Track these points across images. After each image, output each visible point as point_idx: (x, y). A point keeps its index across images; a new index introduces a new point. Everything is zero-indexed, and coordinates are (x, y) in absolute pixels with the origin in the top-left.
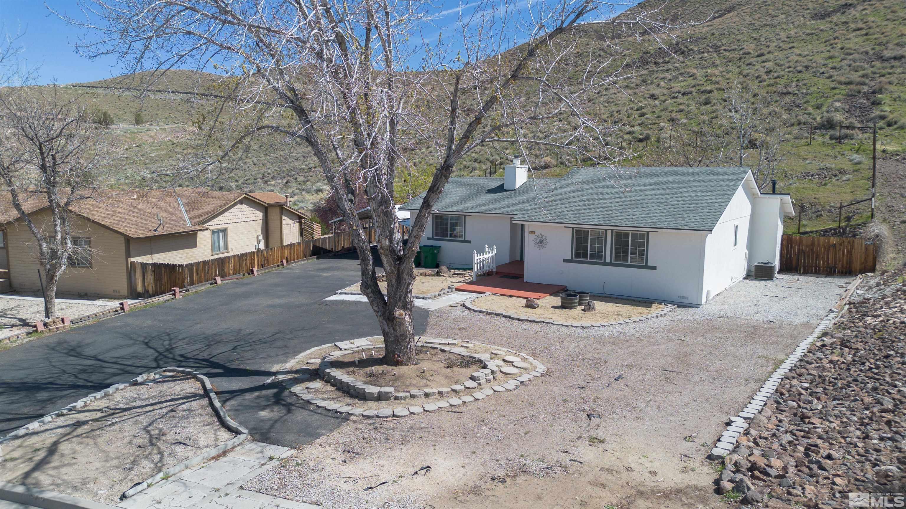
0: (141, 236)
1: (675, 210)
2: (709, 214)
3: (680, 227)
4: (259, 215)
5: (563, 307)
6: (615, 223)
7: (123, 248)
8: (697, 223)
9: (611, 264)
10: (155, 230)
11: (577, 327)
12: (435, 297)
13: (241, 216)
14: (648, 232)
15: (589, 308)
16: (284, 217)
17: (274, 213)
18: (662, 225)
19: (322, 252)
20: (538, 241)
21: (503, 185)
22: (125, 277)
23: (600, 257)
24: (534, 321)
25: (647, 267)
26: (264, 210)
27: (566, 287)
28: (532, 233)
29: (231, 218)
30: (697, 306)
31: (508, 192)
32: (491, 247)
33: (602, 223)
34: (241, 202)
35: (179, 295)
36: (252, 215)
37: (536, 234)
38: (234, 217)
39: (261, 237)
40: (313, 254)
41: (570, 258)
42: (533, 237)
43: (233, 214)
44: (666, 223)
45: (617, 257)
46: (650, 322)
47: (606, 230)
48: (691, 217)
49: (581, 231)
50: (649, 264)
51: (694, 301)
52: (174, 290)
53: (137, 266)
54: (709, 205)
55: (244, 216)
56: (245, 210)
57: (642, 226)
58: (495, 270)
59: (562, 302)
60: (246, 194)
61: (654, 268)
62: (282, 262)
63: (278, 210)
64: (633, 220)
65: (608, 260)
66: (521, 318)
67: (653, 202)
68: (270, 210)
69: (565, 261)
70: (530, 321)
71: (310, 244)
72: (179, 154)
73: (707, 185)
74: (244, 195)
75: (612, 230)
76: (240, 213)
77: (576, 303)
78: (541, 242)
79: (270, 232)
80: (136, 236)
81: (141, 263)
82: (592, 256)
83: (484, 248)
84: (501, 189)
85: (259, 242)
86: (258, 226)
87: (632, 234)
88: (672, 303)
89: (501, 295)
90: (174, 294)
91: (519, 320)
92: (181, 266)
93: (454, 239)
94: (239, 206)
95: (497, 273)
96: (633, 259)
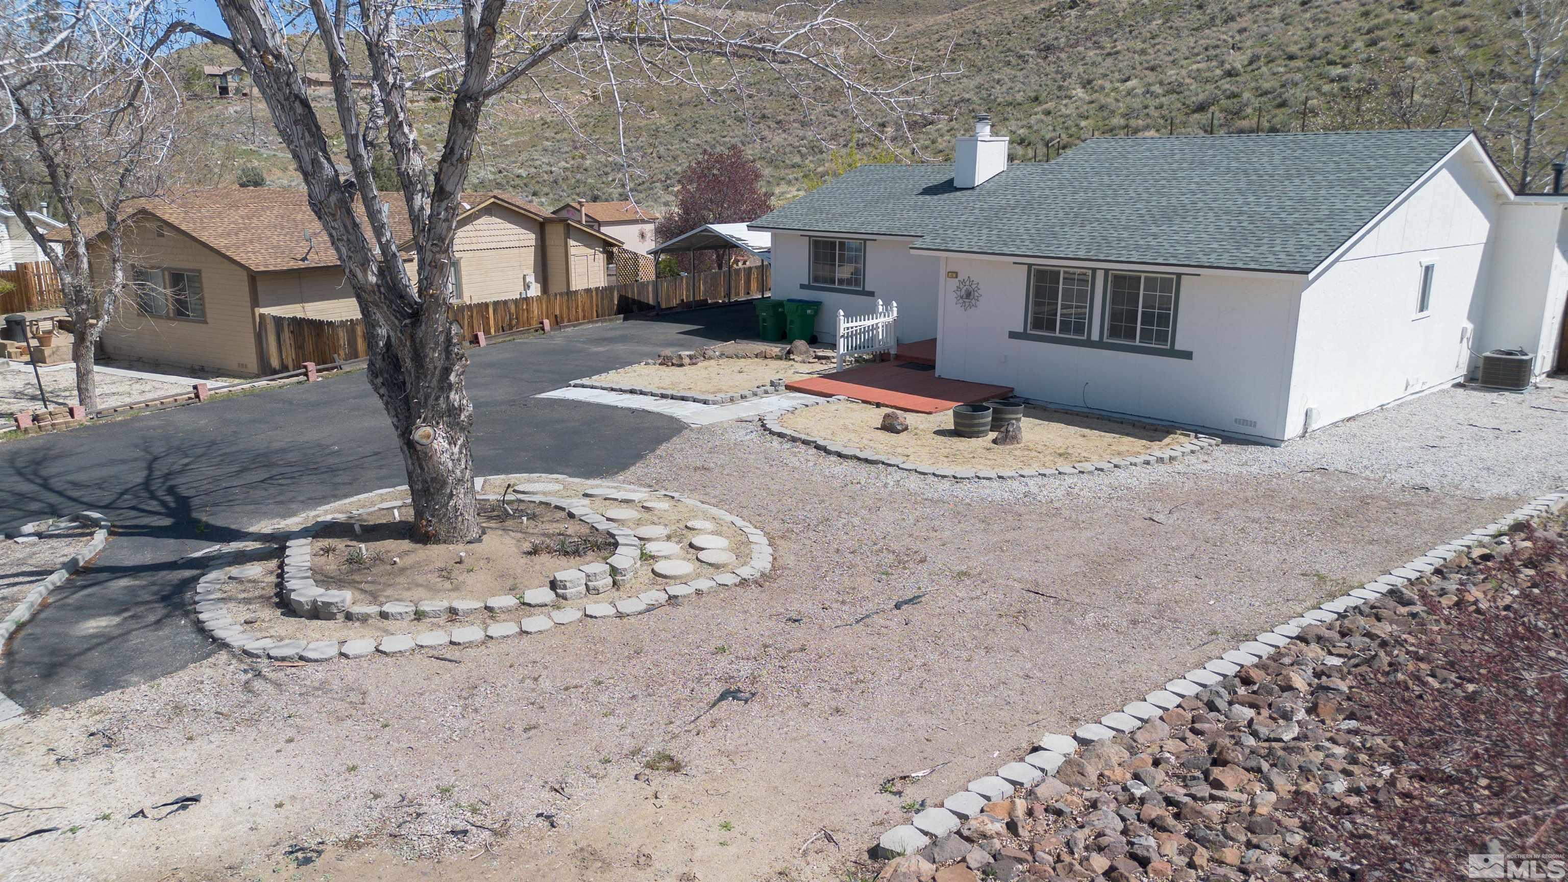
0: (271, 268)
1: (1251, 227)
2: (1321, 235)
3: (1240, 265)
4: (529, 238)
5: (956, 433)
6: (1108, 255)
7: (246, 288)
8: (1282, 256)
9: (1100, 345)
10: (304, 259)
11: (944, 477)
12: (732, 400)
13: (489, 239)
14: (1179, 275)
15: (1007, 437)
16: (571, 242)
17: (555, 234)
18: (1204, 260)
19: (635, 308)
20: (963, 292)
21: (951, 181)
22: (253, 340)
23: (1079, 329)
24: (867, 461)
25: (1174, 353)
26: (537, 229)
27: (1012, 390)
28: (954, 274)
29: (468, 240)
30: (1273, 443)
31: (958, 193)
32: (887, 304)
33: (1081, 254)
34: (489, 211)
35: (314, 377)
36: (512, 238)
37: (960, 278)
38: (474, 240)
39: (531, 278)
40: (619, 312)
41: (1022, 330)
42: (953, 283)
43: (471, 234)
44: (1214, 256)
45: (1115, 331)
46: (1121, 474)
47: (1094, 270)
48: (1278, 241)
49: (1046, 271)
50: (1178, 346)
51: (1264, 429)
52: (305, 367)
53: (268, 321)
54: (1331, 215)
55: (496, 239)
56: (496, 226)
57: (1160, 261)
58: (893, 352)
59: (956, 424)
60: (495, 197)
61: (1188, 355)
62: (542, 323)
63: (560, 229)
64: (1149, 247)
65: (1095, 336)
66: (845, 452)
67: (1211, 209)
68: (549, 229)
69: (1013, 335)
70: (859, 459)
71: (612, 293)
72: (547, 140)
73: (1353, 170)
74: (492, 200)
75: (1107, 271)
76: (488, 233)
77: (984, 425)
79: (549, 270)
80: (262, 269)
81: (274, 317)
82: (1065, 327)
83: (876, 305)
84: (948, 187)
85: (527, 286)
86: (529, 257)
87: (1146, 278)
88: (1212, 433)
89: (864, 402)
90: (306, 374)
91: (839, 455)
92: (330, 324)
93: (845, 287)
94: (484, 220)
95: (897, 357)
96: (1146, 335)
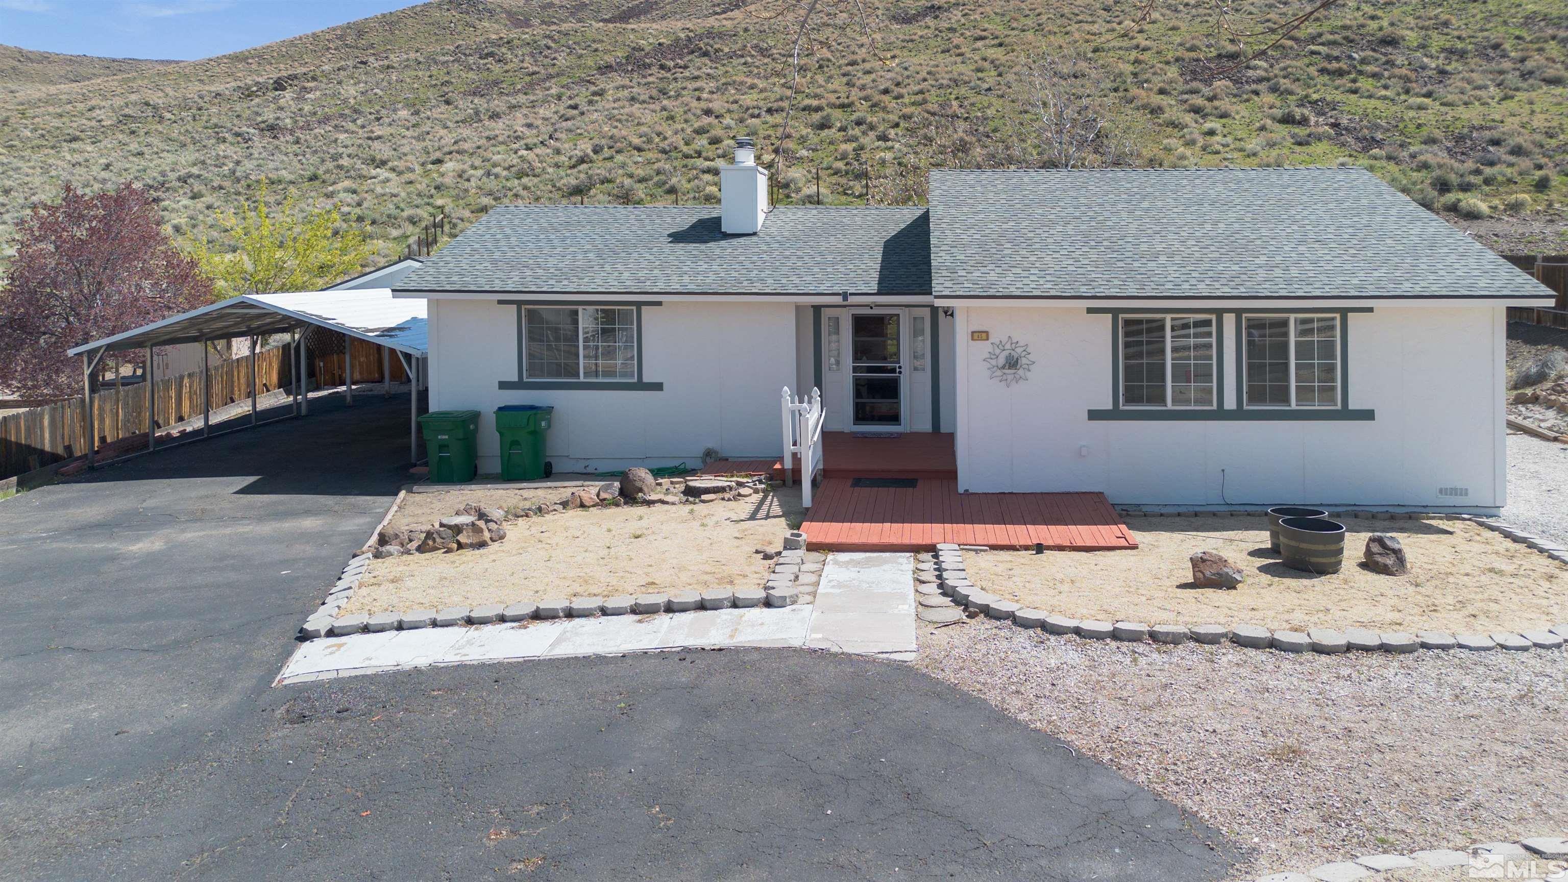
1: (1368, 254)
2: (1471, 259)
8: (1486, 281)
9: (1239, 414)
14: (1344, 312)
20: (1001, 361)
23: (1205, 396)
25: (1347, 414)
27: (1103, 495)
28: (980, 335)
30: (1493, 512)
37: (994, 339)
41: (1110, 406)
42: (983, 348)
44: (1398, 283)
45: (1256, 395)
47: (1220, 312)
48: (1441, 267)
49: (1141, 318)
50: (1352, 406)
54: (1428, 240)
61: (1368, 415)
64: (1304, 280)
65: (1230, 403)
69: (1094, 415)
75: (1238, 312)
78: (1012, 363)
82: (1181, 395)
84: (710, 232)
87: (1298, 320)
89: (994, 547)
93: (600, 380)
96: (1304, 392)
